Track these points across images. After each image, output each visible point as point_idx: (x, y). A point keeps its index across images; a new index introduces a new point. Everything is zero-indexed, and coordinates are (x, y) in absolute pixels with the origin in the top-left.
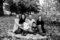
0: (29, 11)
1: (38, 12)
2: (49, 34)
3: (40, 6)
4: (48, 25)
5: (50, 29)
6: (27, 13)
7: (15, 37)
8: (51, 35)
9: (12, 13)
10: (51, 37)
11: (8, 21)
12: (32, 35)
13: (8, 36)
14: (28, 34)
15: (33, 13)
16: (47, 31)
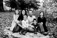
0: (29, 7)
1: (38, 8)
2: (51, 33)
3: (39, 2)
4: (49, 22)
5: (53, 27)
6: (27, 9)
7: (12, 36)
8: (53, 35)
9: (13, 9)
10: (54, 36)
11: (7, 17)
12: (32, 34)
13: (4, 35)
14: (28, 33)
15: (33, 9)
16: (49, 29)
